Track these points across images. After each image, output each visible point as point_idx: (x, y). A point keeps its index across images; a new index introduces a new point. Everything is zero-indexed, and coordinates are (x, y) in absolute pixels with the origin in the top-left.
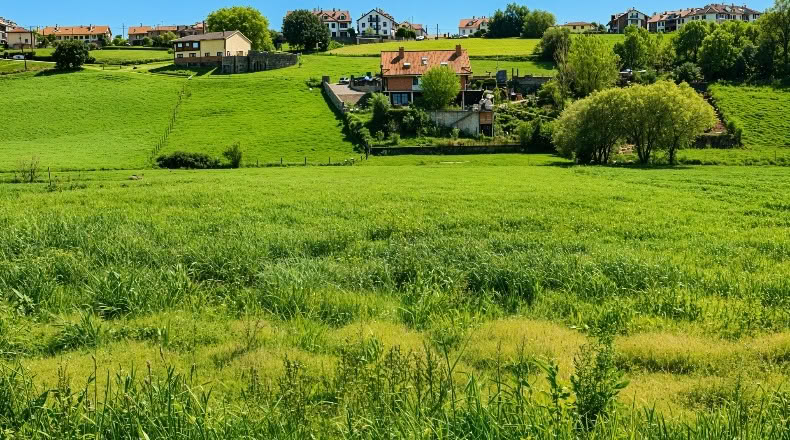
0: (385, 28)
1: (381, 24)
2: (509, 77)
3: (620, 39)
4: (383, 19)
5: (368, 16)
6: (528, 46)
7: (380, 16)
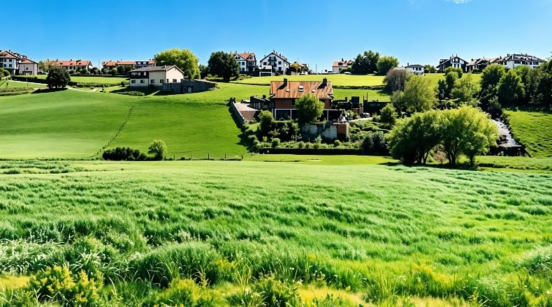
0: (280, 66)
1: (277, 63)
2: (361, 101)
3: (442, 77)
4: (278, 60)
5: (268, 58)
6: (378, 81)
7: (277, 58)
